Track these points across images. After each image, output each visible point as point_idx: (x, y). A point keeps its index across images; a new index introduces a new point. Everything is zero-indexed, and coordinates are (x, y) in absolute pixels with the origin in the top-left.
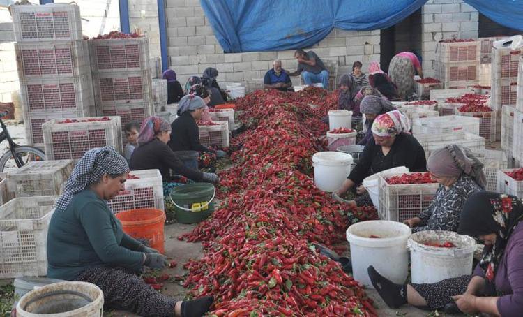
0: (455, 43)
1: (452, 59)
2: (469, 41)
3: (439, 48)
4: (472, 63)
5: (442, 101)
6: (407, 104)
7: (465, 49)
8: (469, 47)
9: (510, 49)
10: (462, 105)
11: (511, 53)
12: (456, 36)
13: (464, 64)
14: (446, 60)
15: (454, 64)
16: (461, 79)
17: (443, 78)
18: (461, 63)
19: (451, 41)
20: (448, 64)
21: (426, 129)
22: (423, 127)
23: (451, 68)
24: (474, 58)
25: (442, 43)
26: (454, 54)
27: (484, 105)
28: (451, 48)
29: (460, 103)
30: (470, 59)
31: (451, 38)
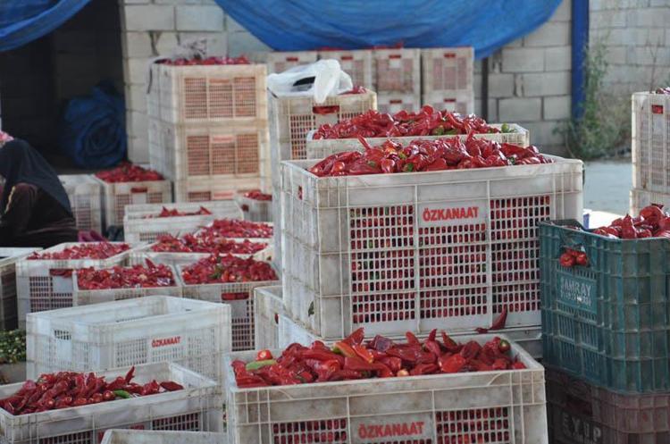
0: (200, 68)
1: (191, 113)
2: (236, 62)
3: (155, 81)
4: (247, 125)
5: (145, 245)
6: (35, 257)
7: (226, 86)
8: (236, 80)
9: (311, 99)
10: (197, 256)
11: (315, 110)
12: (201, 46)
13: (224, 129)
14: (175, 117)
15: (196, 127)
16: (219, 168)
17: (171, 165)
18: (218, 125)
19: (186, 62)
20: (181, 126)
21: (67, 344)
22: (58, 342)
23: (191, 139)
24: (252, 113)
25: (163, 67)
26: (197, 98)
27: (259, 257)
28: (187, 80)
29: (194, 251)
30: (240, 113)
31: (186, 53)
